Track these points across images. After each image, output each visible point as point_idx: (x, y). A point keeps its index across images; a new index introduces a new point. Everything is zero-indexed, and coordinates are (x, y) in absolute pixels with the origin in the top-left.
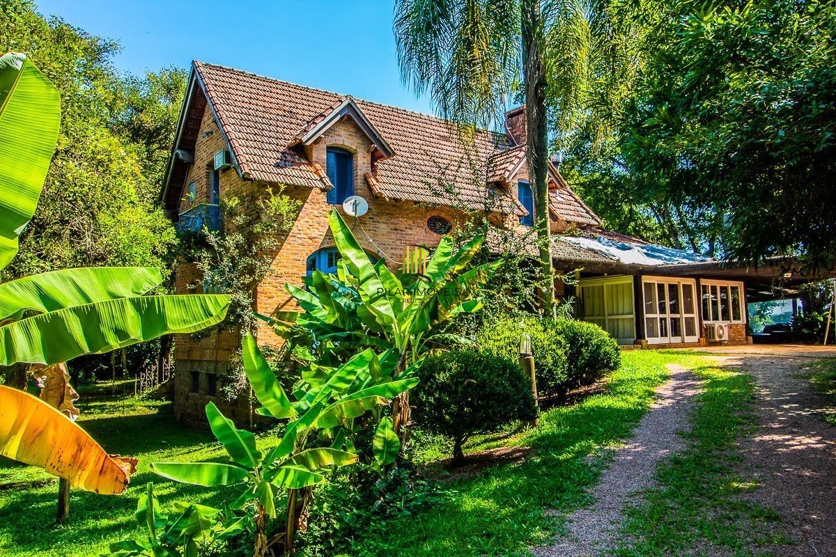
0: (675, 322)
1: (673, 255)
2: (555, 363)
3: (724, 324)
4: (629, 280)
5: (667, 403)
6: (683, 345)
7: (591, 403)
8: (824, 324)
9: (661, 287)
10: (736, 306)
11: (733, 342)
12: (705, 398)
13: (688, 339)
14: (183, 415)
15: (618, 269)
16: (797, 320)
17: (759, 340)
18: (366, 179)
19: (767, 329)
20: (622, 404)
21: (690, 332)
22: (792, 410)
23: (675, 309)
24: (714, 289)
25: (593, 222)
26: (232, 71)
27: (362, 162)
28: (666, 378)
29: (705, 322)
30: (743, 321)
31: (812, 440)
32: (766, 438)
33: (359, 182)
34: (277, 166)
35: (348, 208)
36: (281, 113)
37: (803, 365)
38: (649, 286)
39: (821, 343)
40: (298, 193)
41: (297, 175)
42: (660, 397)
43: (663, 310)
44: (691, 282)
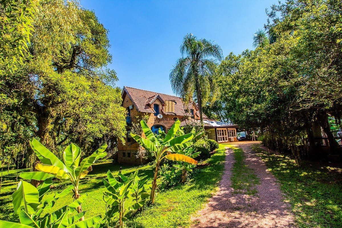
0: (223, 138)
1: (222, 123)
2: (208, 148)
3: (233, 137)
4: (214, 129)
5: (228, 154)
6: (225, 142)
7: (215, 155)
8: (252, 137)
9: (220, 130)
10: (235, 134)
11: (235, 141)
12: (235, 153)
13: (226, 141)
14: (121, 162)
15: (212, 127)
16: (246, 136)
17: (239, 140)
18: (161, 110)
19: (241, 138)
20: (220, 155)
21: (226, 140)
22: (250, 154)
23: (223, 135)
24: (230, 130)
25: (206, 117)
26: (132, 88)
27: (160, 107)
28: (226, 149)
29: (229, 137)
30: (236, 137)
31: (255, 159)
32: (248, 159)
33: (160, 111)
34: (145, 109)
35: (158, 117)
36: (143, 97)
37: (250, 146)
38: (218, 130)
39: (252, 141)
40: (149, 114)
41: (149, 110)
42: (226, 153)
43: (221, 135)
44: (226, 129)
